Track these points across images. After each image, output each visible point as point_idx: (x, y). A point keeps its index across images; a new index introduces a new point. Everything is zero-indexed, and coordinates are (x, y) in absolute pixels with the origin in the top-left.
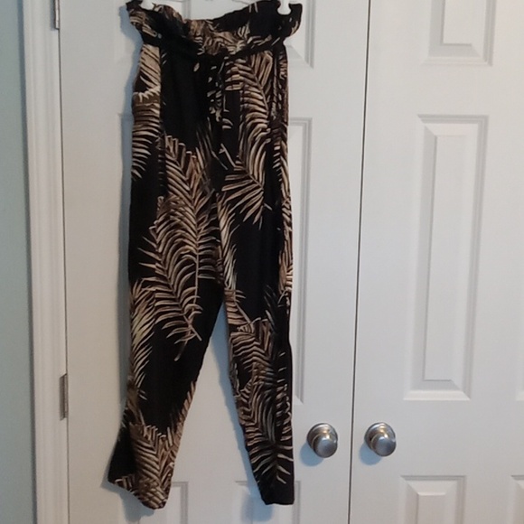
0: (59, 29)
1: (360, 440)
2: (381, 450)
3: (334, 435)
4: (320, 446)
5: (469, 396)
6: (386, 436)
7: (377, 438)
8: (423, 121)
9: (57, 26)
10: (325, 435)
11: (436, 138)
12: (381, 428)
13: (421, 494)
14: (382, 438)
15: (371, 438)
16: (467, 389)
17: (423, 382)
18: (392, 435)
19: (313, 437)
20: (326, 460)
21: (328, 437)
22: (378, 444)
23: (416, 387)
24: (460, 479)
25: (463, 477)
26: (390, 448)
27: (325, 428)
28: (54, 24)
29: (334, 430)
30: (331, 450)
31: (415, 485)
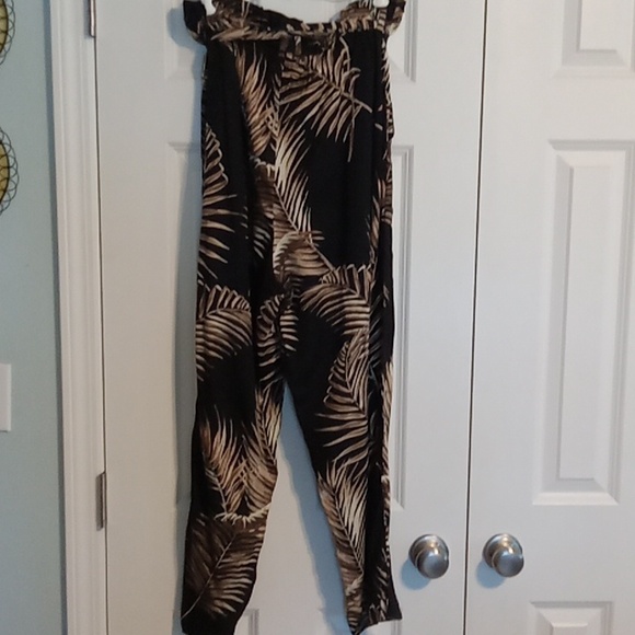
0: (95, 37)
1: (477, 556)
2: (504, 569)
3: (444, 550)
4: (427, 564)
5: (617, 499)
6: (511, 551)
7: (499, 555)
8: (555, 148)
9: (93, 33)
10: (432, 549)
11: (572, 170)
12: (504, 540)
13: (554, 625)
14: (505, 553)
15: (492, 553)
16: (614, 491)
17: (557, 481)
18: (519, 549)
19: (417, 553)
20: (434, 582)
21: (436, 552)
22: (499, 562)
23: (549, 488)
24: (606, 607)
25: (611, 603)
26: (516, 566)
27: (432, 541)
28: (89, 31)
29: (444, 544)
30: (441, 568)
31: (548, 614)
